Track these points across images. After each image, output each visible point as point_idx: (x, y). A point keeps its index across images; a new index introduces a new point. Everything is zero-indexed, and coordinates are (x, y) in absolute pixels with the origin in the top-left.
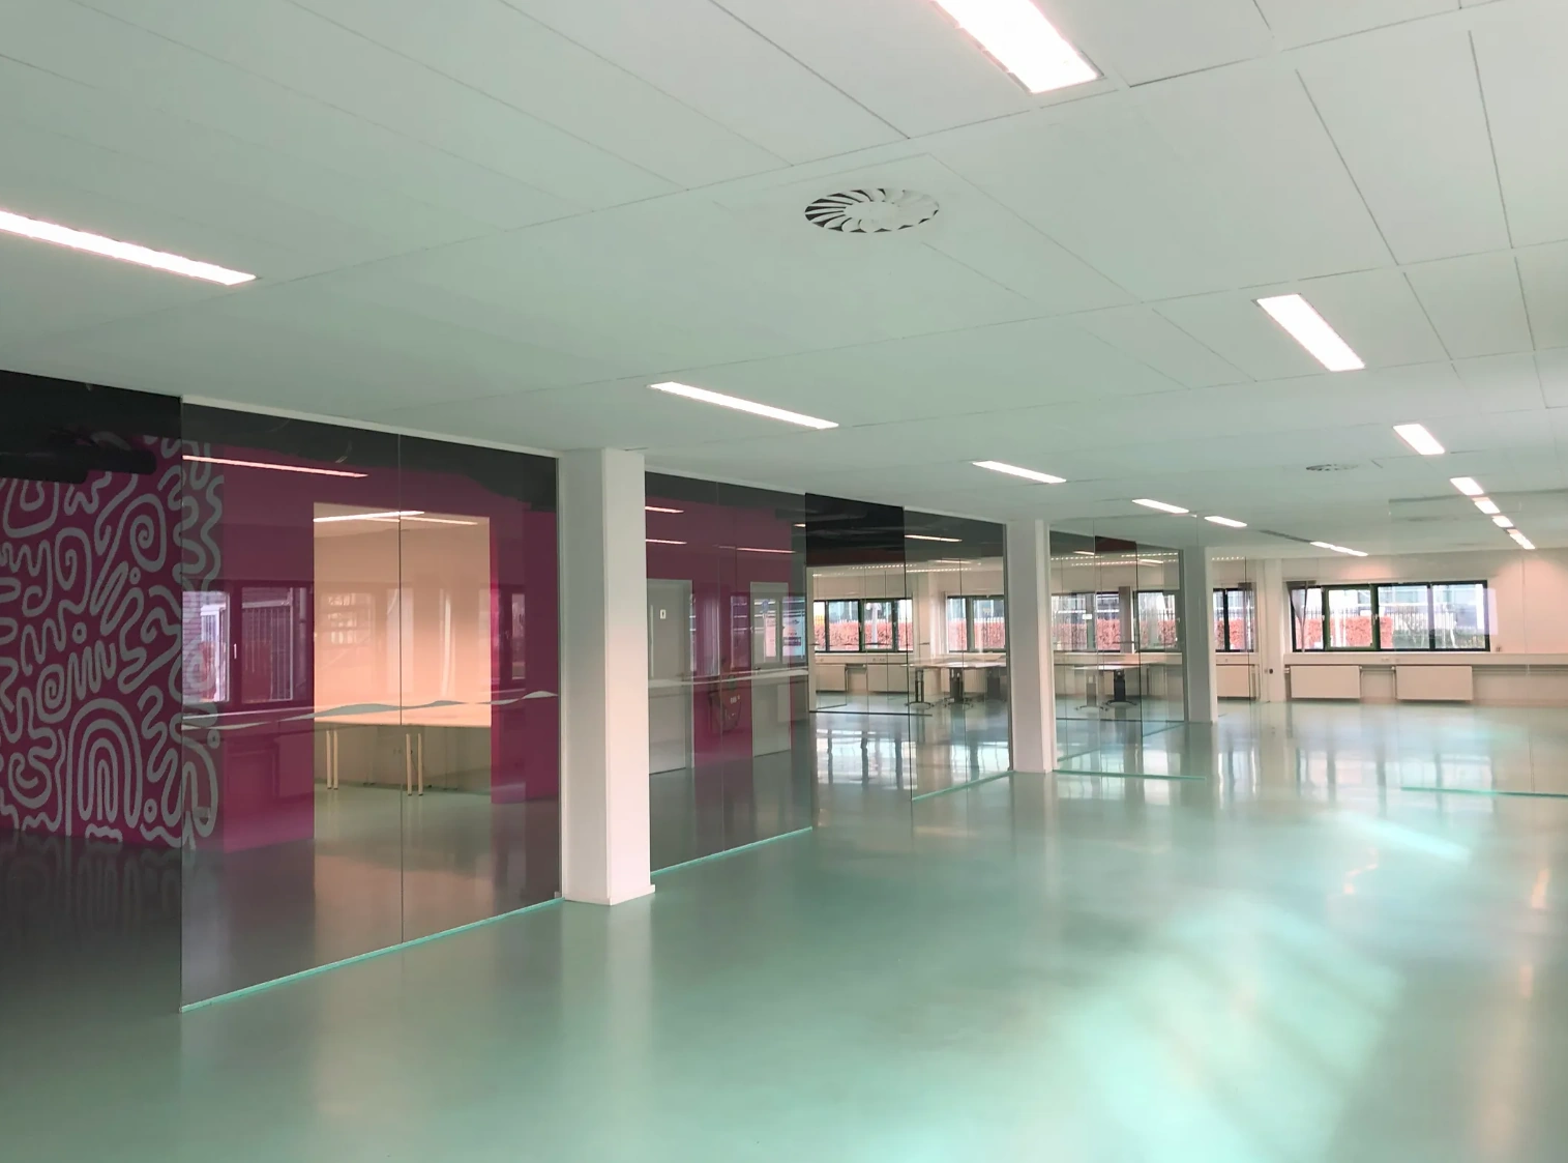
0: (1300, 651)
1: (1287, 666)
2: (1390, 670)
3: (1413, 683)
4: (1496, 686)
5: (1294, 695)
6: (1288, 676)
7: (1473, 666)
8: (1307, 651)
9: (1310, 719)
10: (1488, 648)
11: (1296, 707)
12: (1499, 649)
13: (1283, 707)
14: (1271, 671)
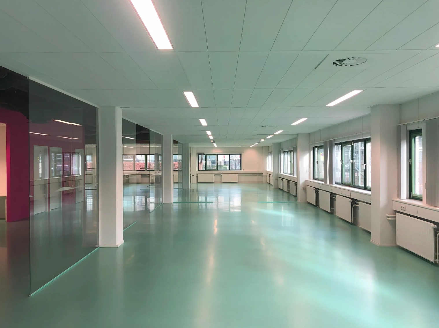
0: (200, 170)
1: (197, 174)
2: (220, 175)
3: (225, 178)
4: (243, 178)
5: (198, 182)
6: (197, 177)
7: (238, 174)
8: (202, 170)
9: (202, 187)
10: (241, 170)
11: (199, 184)
12: (243, 170)
13: (196, 184)
14: (194, 175)
